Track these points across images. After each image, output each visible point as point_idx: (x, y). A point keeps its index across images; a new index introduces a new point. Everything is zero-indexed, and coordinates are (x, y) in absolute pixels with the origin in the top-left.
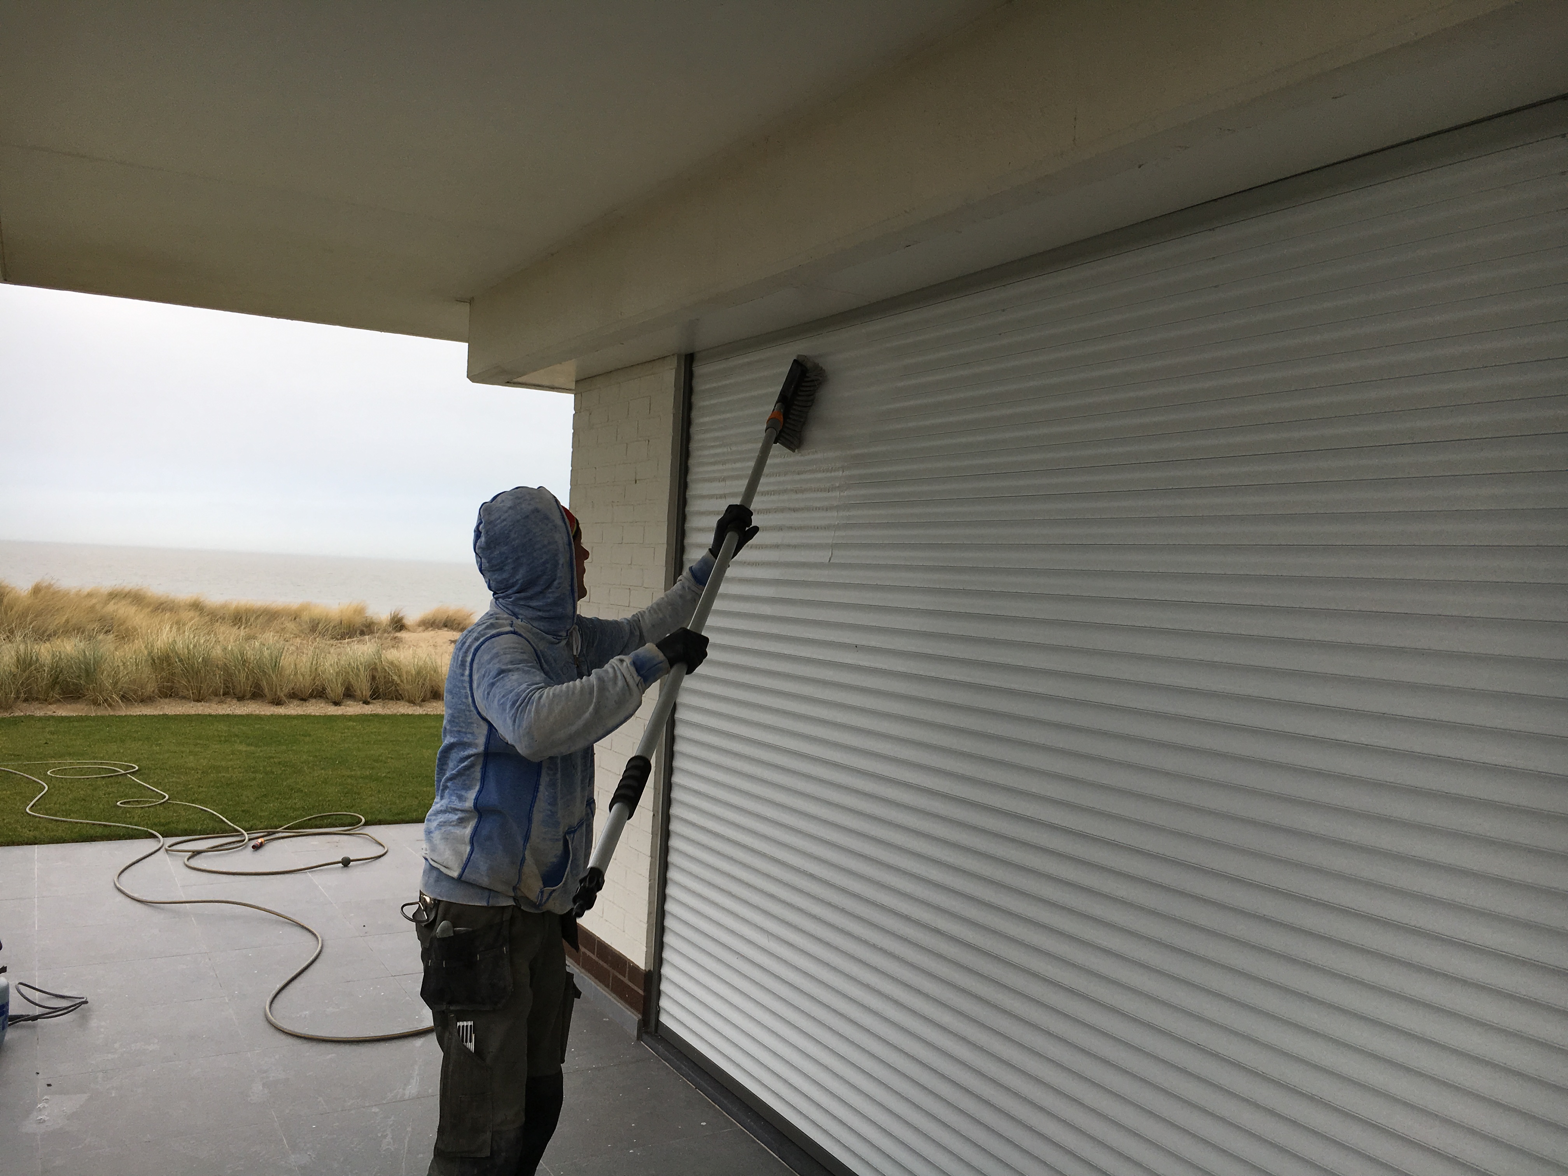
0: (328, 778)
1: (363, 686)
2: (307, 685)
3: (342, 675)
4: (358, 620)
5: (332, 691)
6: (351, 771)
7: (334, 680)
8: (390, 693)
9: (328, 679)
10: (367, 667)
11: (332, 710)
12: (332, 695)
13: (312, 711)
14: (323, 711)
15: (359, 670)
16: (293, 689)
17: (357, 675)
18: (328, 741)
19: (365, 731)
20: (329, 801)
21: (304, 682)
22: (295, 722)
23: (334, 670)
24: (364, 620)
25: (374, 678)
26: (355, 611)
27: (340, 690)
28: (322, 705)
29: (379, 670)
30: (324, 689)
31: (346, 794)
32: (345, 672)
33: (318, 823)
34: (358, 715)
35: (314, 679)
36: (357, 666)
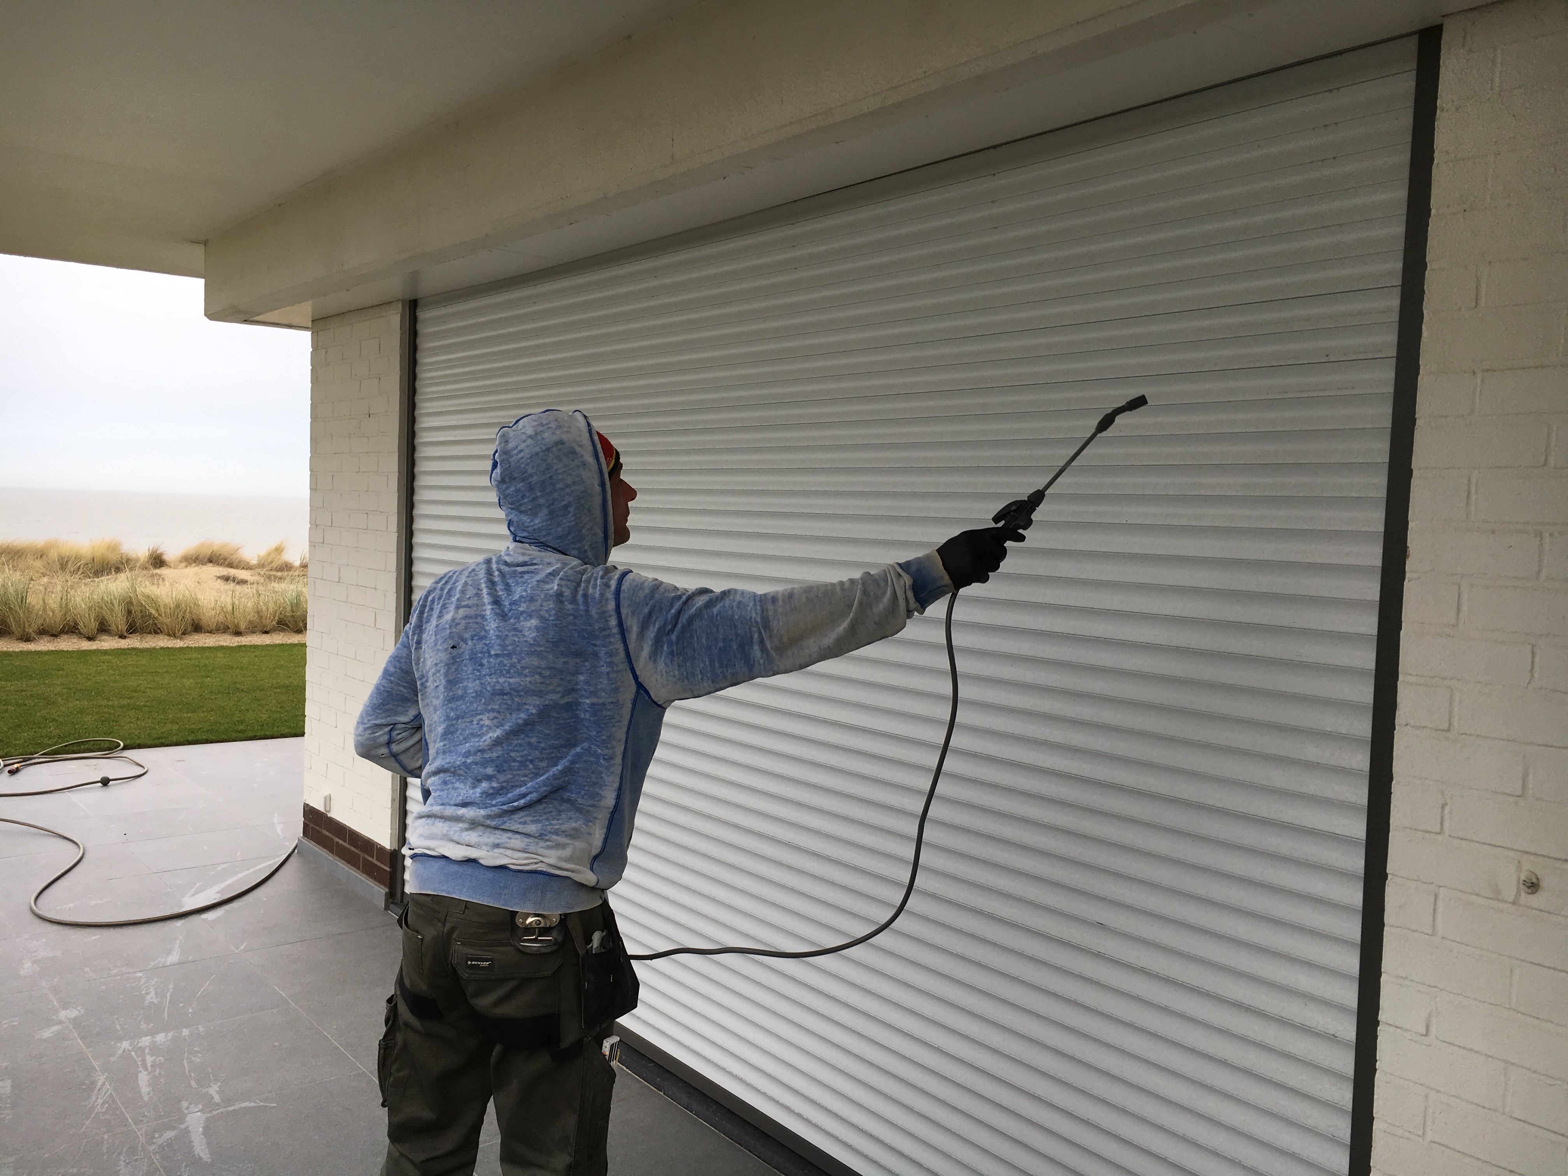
0: (84, 708)
1: (119, 621)
2: (58, 620)
3: (95, 610)
4: (113, 557)
5: (85, 626)
6: (108, 701)
7: (87, 615)
8: (147, 627)
9: (79, 614)
10: (121, 601)
11: (86, 645)
12: (84, 630)
13: (63, 646)
14: (76, 647)
15: (113, 605)
16: (42, 625)
17: (112, 610)
18: (83, 674)
19: (122, 664)
20: (85, 729)
21: (55, 617)
22: (46, 658)
23: (86, 604)
24: (119, 557)
25: (129, 612)
26: (109, 548)
27: (94, 625)
28: (75, 640)
29: (135, 603)
30: (76, 624)
31: (103, 722)
32: (98, 606)
33: (75, 749)
34: (114, 650)
35: (65, 615)
36: (111, 600)
